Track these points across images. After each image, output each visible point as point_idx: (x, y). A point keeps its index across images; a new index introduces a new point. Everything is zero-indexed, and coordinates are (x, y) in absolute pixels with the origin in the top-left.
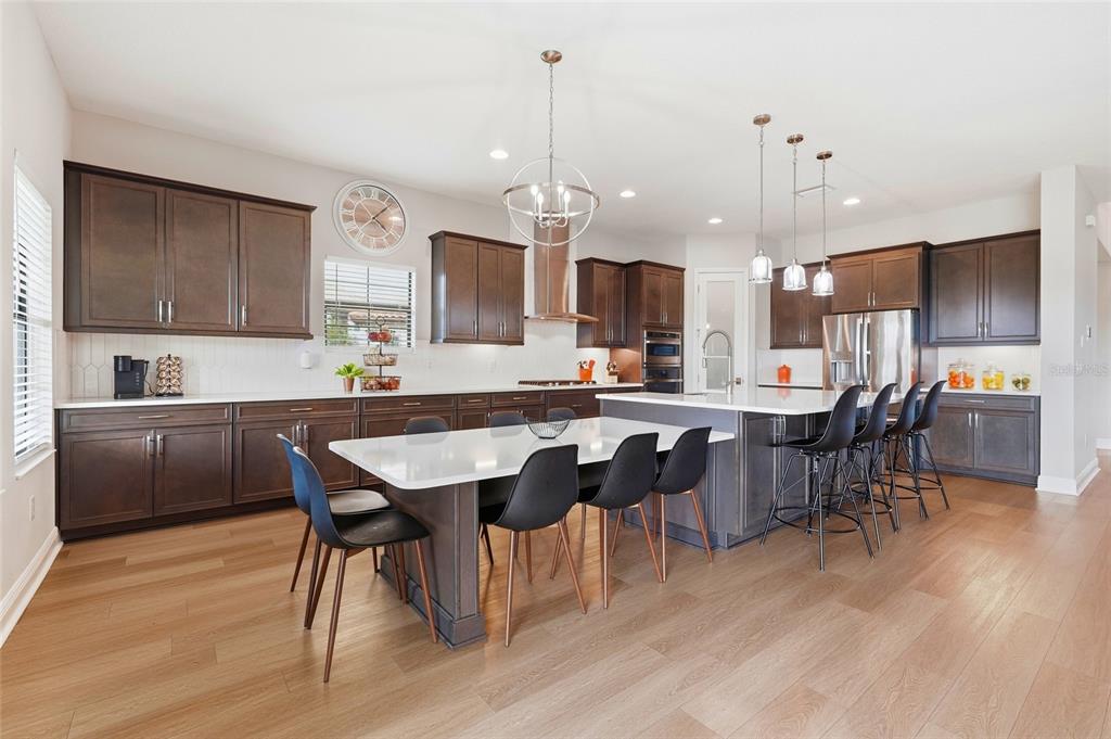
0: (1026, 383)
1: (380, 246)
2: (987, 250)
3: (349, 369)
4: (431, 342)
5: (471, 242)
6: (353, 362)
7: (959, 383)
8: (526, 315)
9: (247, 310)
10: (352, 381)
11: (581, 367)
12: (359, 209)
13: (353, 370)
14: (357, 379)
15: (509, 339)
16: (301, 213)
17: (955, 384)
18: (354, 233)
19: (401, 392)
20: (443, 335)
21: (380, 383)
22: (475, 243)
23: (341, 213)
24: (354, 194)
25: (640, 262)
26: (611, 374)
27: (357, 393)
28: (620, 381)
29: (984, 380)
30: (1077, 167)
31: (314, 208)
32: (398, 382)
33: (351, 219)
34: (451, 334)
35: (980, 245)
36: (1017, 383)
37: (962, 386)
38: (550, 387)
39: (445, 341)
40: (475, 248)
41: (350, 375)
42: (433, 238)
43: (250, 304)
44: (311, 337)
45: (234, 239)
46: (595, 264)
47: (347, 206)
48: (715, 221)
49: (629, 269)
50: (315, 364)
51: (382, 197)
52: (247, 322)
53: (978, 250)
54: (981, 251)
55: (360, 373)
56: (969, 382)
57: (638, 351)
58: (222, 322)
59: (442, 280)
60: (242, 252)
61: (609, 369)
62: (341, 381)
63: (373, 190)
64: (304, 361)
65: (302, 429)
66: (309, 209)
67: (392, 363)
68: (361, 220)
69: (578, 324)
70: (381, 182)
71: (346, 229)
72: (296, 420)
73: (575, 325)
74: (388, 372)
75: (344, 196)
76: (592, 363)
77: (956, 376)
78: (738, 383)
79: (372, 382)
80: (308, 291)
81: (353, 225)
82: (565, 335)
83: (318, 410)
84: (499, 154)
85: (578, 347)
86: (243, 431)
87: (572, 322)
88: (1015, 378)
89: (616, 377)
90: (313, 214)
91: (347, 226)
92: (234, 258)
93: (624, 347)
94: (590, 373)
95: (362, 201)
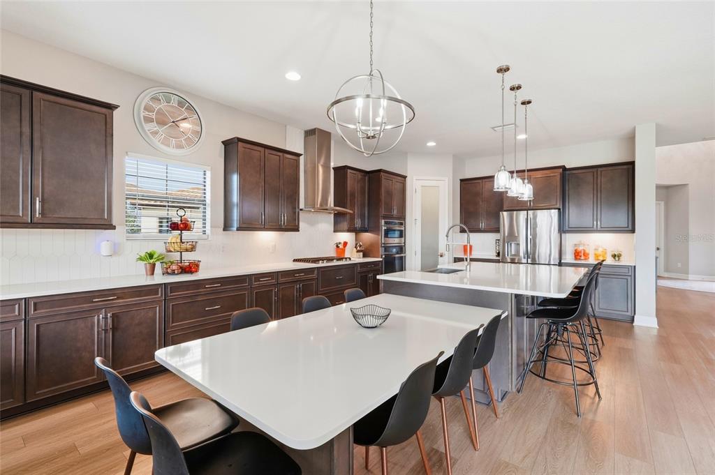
0: (619, 256)
1: (179, 147)
2: (599, 173)
3: (151, 256)
4: (224, 230)
5: (259, 148)
6: (155, 250)
7: (581, 256)
8: (301, 207)
9: (43, 202)
10: (153, 266)
11: (337, 247)
12: (160, 112)
13: (155, 256)
14: (158, 265)
15: (288, 227)
16: (104, 110)
17: (578, 257)
18: (155, 133)
19: (201, 275)
20: (235, 225)
21: (181, 268)
22: (262, 149)
23: (142, 115)
24: (155, 99)
25: (380, 171)
26: (358, 251)
27: (159, 278)
28: (364, 256)
29: (595, 254)
30: (657, 125)
31: (116, 107)
32: (198, 266)
33: (151, 120)
34: (244, 223)
35: (595, 170)
36: (614, 256)
37: (582, 258)
38: (321, 264)
39: (237, 230)
40: (262, 153)
41: (151, 261)
42: (227, 144)
43: (46, 195)
44: (114, 228)
45: (27, 130)
46: (349, 171)
47: (147, 108)
48: (431, 144)
49: (371, 175)
50: (116, 251)
51: (181, 104)
52: (43, 213)
53: (593, 173)
54: (595, 173)
55: (161, 258)
56: (586, 255)
57: (378, 235)
58: (12, 213)
59: (235, 179)
60: (36, 143)
61: (356, 247)
62: (142, 267)
63: (173, 97)
64: (105, 248)
65: (106, 318)
66: (111, 107)
67: (193, 249)
68: (162, 123)
69: (335, 214)
70: (179, 91)
71: (146, 129)
72: (98, 310)
73: (332, 215)
74: (189, 257)
75: (145, 99)
76: (345, 244)
77: (578, 253)
78: (441, 256)
79: (174, 267)
80: (110, 185)
81: (153, 126)
82: (326, 223)
83: (122, 298)
84: (293, 76)
85: (334, 231)
86: (38, 326)
87: (330, 213)
88: (613, 253)
89: (362, 253)
90: (116, 113)
91: (149, 127)
92: (27, 148)
93: (366, 231)
94: (343, 251)
95: (163, 105)
